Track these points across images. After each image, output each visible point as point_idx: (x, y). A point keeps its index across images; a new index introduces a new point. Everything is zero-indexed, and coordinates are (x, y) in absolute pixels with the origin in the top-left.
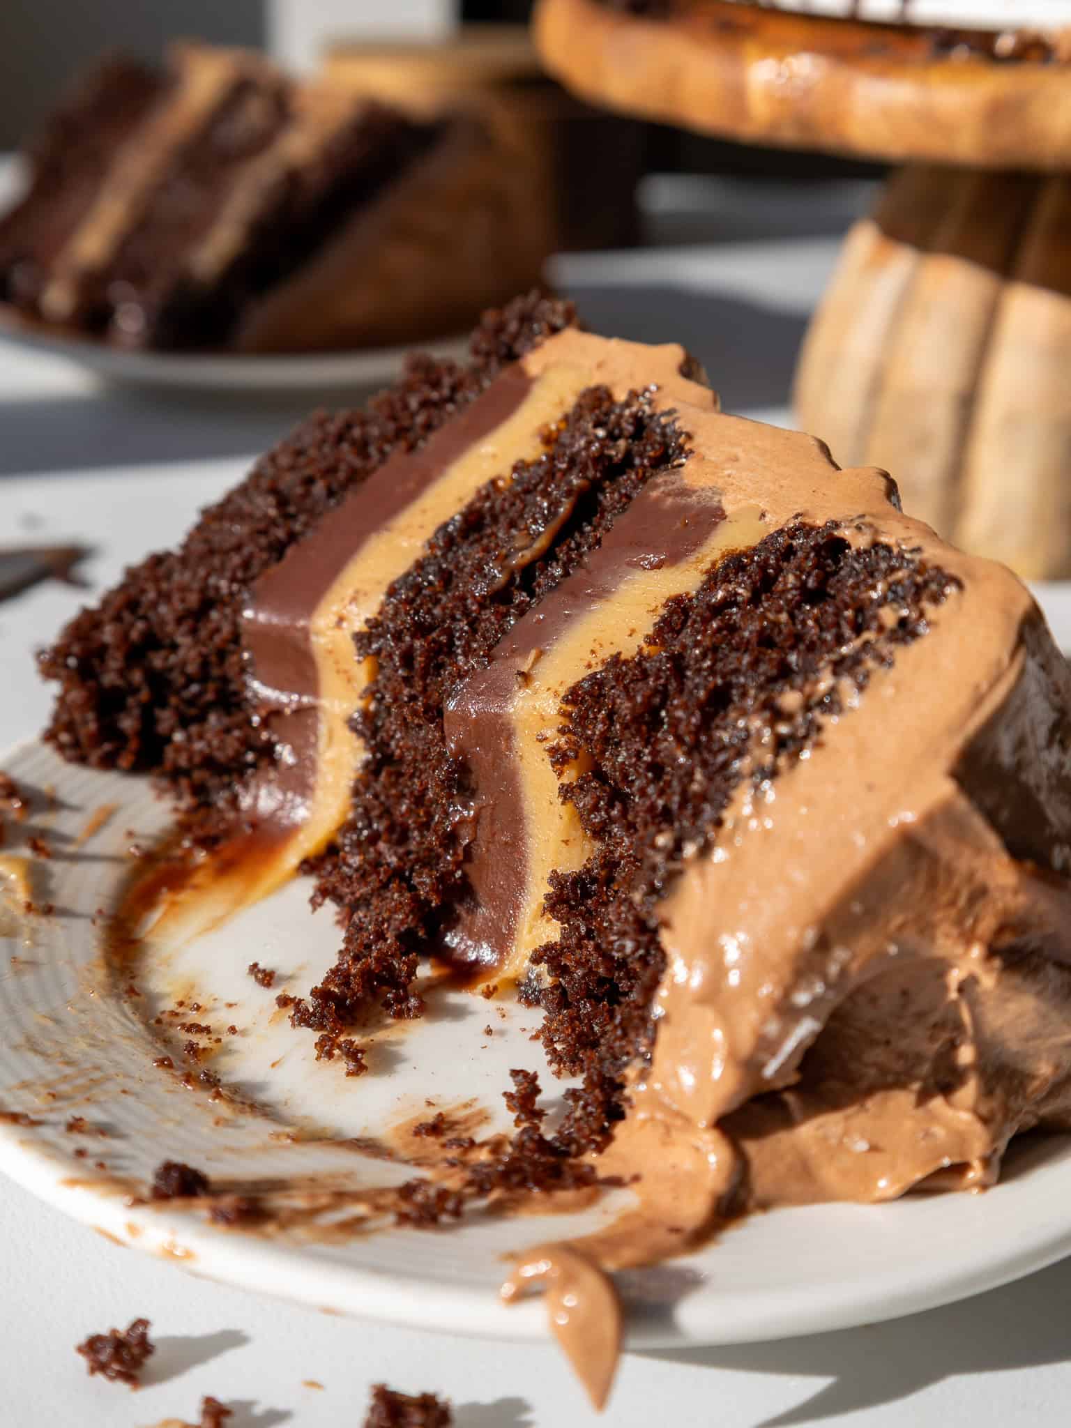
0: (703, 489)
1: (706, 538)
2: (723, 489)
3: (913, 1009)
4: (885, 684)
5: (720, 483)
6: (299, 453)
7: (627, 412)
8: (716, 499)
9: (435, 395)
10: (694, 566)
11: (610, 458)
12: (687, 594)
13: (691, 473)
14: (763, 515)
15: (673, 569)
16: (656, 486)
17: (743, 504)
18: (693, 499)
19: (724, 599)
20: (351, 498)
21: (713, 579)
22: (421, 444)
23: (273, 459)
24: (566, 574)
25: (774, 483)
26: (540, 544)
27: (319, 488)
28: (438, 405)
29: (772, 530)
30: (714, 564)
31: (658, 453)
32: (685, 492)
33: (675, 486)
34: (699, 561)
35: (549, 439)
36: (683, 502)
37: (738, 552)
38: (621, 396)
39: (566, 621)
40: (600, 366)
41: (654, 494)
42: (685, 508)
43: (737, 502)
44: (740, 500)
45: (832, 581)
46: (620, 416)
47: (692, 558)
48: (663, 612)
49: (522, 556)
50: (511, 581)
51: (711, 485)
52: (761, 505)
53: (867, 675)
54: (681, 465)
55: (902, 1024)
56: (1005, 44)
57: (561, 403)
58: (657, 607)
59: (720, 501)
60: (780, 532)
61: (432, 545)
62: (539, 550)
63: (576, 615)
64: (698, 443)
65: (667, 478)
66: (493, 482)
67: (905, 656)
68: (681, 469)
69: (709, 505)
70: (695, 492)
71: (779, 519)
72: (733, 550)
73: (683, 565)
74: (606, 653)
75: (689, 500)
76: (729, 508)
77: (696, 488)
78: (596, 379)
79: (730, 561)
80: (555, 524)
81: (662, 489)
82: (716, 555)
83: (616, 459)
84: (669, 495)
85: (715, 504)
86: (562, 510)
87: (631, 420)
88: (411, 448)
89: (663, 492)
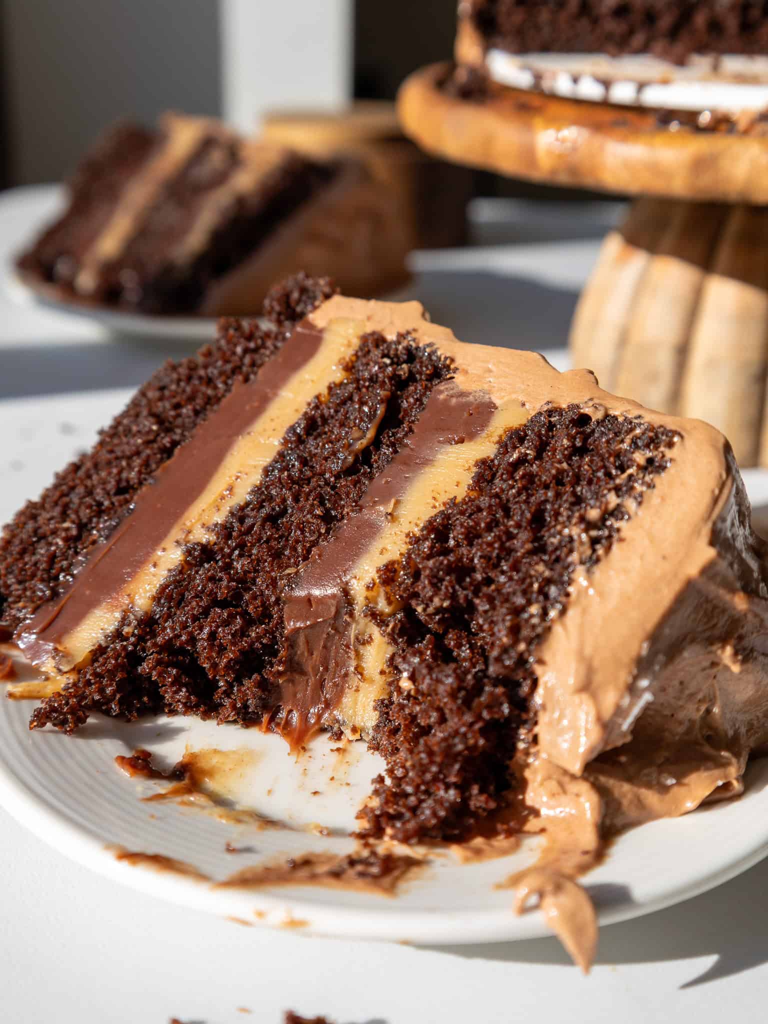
0: (476, 392)
1: (489, 422)
2: (490, 390)
3: (687, 692)
4: (654, 498)
5: (486, 387)
6: (162, 389)
7: (400, 347)
8: (487, 396)
9: (252, 345)
10: (487, 440)
11: (400, 376)
12: (488, 457)
13: (460, 381)
14: (523, 405)
15: (472, 443)
16: (441, 392)
17: (506, 399)
18: (471, 398)
19: (519, 458)
20: (213, 416)
21: (504, 447)
22: (252, 377)
23: (143, 394)
24: (395, 452)
25: (523, 384)
26: (370, 434)
27: (186, 410)
28: (256, 350)
29: (533, 413)
30: (500, 437)
31: (432, 371)
32: (462, 394)
33: (454, 391)
34: (490, 436)
35: (349, 368)
36: (464, 400)
37: (514, 428)
38: (391, 337)
39: (407, 481)
40: (369, 318)
41: (442, 397)
42: (468, 404)
43: (502, 398)
44: (504, 396)
45: (590, 440)
46: (397, 350)
47: (484, 435)
48: (475, 470)
49: (361, 443)
50: (356, 460)
51: (480, 388)
52: (519, 398)
53: (641, 495)
54: (453, 378)
55: (680, 703)
56: (705, 119)
57: (349, 345)
58: (470, 467)
59: (490, 398)
60: (540, 414)
61: (286, 441)
62: (370, 439)
63: (414, 477)
64: (458, 363)
65: (447, 386)
66: (318, 397)
67: (662, 480)
68: (454, 380)
69: (483, 401)
70: (470, 394)
71: (536, 406)
72: (511, 428)
73: (479, 440)
74: (444, 498)
75: (468, 399)
76: (498, 402)
77: (470, 391)
78: (369, 328)
79: (512, 434)
80: (377, 421)
81: (446, 393)
82: (500, 431)
83: (403, 377)
84: (452, 396)
85: (488, 400)
86: (379, 412)
87: (404, 352)
88: (246, 380)
89: (448, 395)
